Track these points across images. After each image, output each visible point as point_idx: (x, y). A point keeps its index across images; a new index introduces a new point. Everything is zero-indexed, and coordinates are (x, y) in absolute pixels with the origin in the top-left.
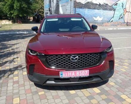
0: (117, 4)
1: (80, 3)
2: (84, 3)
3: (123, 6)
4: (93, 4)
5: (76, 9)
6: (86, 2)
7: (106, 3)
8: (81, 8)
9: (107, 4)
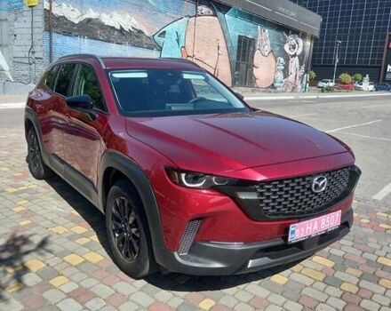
0: (165, 32)
1: (64, 18)
2: (76, 22)
3: (178, 41)
4: (102, 26)
5: (54, 35)
6: (82, 19)
7: (139, 28)
8: (69, 34)
9: (140, 32)
